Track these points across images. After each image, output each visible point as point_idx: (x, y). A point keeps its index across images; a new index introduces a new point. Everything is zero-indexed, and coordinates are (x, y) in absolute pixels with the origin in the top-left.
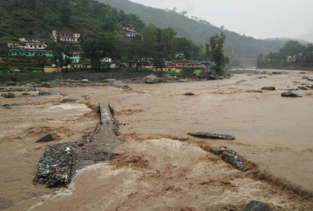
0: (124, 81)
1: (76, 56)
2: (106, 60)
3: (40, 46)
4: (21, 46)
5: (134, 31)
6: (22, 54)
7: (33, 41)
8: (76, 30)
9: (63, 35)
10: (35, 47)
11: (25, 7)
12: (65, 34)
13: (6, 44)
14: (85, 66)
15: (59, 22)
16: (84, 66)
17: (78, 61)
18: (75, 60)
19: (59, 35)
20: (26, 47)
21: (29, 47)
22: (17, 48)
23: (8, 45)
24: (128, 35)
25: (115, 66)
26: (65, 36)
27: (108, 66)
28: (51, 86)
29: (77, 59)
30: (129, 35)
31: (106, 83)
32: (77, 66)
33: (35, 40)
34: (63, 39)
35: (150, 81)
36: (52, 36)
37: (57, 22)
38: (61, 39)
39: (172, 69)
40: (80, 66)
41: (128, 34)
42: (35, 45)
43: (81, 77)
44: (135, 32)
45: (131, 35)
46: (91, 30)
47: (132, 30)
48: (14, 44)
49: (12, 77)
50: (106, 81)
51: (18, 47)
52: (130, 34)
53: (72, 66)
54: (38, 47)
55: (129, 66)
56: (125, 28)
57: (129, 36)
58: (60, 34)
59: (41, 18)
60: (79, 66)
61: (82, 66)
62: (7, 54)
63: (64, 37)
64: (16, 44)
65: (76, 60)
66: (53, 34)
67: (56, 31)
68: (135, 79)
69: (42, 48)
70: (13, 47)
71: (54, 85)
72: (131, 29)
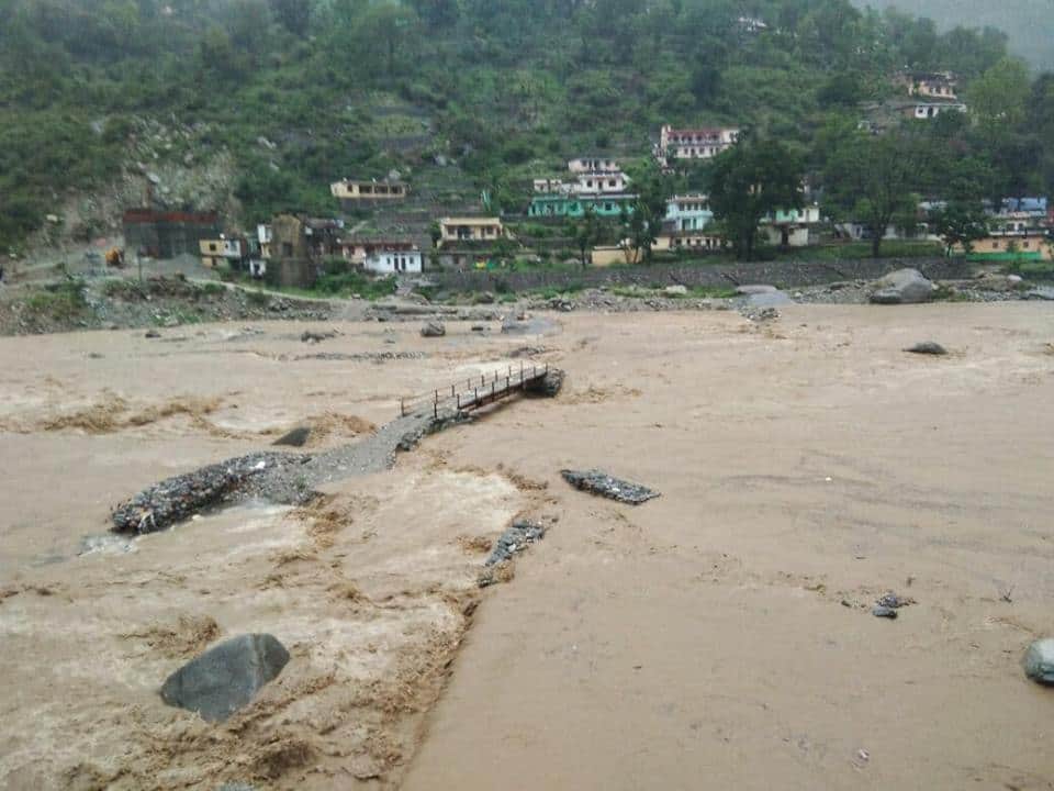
0: (798, 294)
1: (699, 207)
2: (801, 215)
3: (612, 183)
4: (566, 187)
5: (951, 96)
6: (560, 208)
7: (603, 166)
8: (735, 115)
9: (690, 139)
10: (600, 185)
11: (607, 61)
12: (694, 136)
13: (530, 183)
14: (711, 243)
15: (689, 98)
16: (708, 242)
17: (700, 225)
18: (692, 221)
19: (676, 139)
20: (577, 188)
21: (584, 188)
22: (554, 193)
23: (533, 185)
24: (918, 115)
25: (809, 238)
26: (695, 141)
27: (785, 238)
28: (568, 307)
29: (699, 216)
30: (921, 112)
31: (731, 300)
32: (689, 241)
33: (607, 164)
34: (686, 151)
35: (887, 295)
36: (656, 145)
37: (679, 99)
38: (681, 154)
39: (1026, 245)
40: (698, 241)
41: (917, 109)
42: (598, 179)
43: (672, 278)
44: (955, 97)
45: (930, 111)
46: (784, 109)
47: (943, 93)
48: (549, 181)
49: (496, 280)
50: (740, 293)
51: (556, 188)
52: (925, 110)
53: (674, 242)
54: (606, 187)
55: (863, 237)
56: (917, 86)
57: (924, 115)
58: (680, 136)
59: (641, 90)
60: (693, 243)
61: (703, 243)
62: (526, 213)
63: (690, 144)
64: (553, 182)
65: (695, 221)
66: (663, 138)
67: (669, 129)
68: (839, 287)
69: (619, 187)
70: (546, 190)
71: (580, 304)
72: (938, 91)
